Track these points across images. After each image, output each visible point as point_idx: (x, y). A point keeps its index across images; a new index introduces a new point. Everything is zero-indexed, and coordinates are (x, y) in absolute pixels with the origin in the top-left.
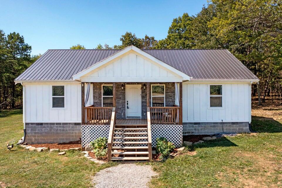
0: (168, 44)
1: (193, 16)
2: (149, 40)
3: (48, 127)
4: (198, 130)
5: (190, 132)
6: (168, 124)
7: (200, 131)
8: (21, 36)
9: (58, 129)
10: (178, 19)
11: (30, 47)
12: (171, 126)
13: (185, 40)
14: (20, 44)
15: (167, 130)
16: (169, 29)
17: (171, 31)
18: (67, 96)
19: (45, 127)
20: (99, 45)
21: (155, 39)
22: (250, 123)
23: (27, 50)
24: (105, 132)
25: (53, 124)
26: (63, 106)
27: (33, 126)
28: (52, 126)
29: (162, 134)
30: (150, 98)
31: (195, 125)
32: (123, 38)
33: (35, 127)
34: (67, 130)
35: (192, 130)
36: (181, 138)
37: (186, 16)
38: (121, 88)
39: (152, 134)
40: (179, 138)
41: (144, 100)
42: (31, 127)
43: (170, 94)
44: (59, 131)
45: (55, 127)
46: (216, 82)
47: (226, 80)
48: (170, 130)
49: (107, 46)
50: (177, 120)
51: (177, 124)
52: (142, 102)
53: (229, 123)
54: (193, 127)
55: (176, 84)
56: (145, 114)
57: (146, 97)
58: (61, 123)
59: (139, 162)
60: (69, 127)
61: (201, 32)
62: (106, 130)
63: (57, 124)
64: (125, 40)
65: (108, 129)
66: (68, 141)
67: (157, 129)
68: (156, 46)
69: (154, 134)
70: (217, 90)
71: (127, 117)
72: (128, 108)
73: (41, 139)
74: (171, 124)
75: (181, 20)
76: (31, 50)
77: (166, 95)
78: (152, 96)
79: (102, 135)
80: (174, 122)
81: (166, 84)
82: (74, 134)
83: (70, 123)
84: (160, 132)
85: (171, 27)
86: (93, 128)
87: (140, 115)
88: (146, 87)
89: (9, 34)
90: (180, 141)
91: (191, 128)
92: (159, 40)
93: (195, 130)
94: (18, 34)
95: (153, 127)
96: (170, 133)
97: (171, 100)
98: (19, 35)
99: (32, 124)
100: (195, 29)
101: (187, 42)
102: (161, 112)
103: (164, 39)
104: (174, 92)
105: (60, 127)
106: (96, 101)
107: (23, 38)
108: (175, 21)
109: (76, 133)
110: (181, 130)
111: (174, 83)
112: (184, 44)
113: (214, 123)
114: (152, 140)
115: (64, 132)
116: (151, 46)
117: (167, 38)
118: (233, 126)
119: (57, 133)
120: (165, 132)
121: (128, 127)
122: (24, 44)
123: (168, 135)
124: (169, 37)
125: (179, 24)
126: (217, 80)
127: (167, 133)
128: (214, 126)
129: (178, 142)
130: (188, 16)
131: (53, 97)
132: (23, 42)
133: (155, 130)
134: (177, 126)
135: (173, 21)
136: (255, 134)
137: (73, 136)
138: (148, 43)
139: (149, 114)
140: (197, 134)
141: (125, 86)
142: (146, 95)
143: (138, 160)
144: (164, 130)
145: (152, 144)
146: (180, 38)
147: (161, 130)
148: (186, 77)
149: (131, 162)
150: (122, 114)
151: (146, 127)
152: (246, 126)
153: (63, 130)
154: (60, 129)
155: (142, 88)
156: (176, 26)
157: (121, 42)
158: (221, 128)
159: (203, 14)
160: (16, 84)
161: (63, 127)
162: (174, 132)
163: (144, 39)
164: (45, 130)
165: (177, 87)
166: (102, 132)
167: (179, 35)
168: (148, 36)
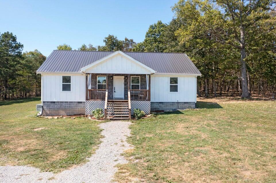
0: (145, 46)
1: (166, 24)
2: (129, 42)
3: (59, 104)
4: (162, 107)
5: (156, 109)
6: (141, 101)
7: (163, 108)
8: (14, 35)
9: (66, 106)
10: (154, 26)
11: (22, 46)
12: (143, 102)
13: (159, 44)
14: (13, 42)
15: (140, 104)
16: (146, 34)
17: (147, 35)
18: (73, 83)
19: (56, 104)
20: (83, 45)
21: (134, 41)
22: (196, 103)
23: (19, 48)
24: (101, 105)
25: (63, 102)
26: (70, 90)
27: (48, 103)
28: (62, 104)
29: (138, 107)
30: (130, 85)
31: (160, 104)
32: (106, 40)
33: (49, 104)
34: (72, 107)
35: (158, 107)
36: (149, 109)
37: (160, 23)
38: (110, 78)
39: (131, 105)
40: (148, 109)
41: (126, 87)
42: (47, 104)
43: (143, 83)
44: (67, 107)
45: (64, 104)
46: (174, 75)
47: (180, 74)
48: (142, 104)
49: (91, 46)
50: (147, 98)
51: (147, 100)
52: (125, 88)
53: (182, 103)
54: (158, 105)
55: (147, 76)
56: (126, 96)
57: (128, 85)
58: (68, 102)
59: (123, 120)
60: (74, 104)
61: (171, 38)
62: (103, 105)
63: (65, 102)
64: (108, 41)
65: (104, 104)
66: (73, 114)
67: (134, 103)
68: (135, 48)
69: (132, 107)
70: (174, 81)
71: (114, 98)
72: (115, 92)
73: (54, 113)
74: (143, 101)
75: (156, 27)
76: (22, 48)
77: (141, 84)
78: (131, 84)
79: (99, 107)
80: (145, 99)
81: (141, 76)
82: (77, 110)
83: (74, 102)
84: (136, 105)
85: (148, 32)
86: (93, 102)
87: (123, 97)
88: (128, 78)
89: (4, 33)
90: (149, 111)
91: (157, 106)
92: (138, 43)
93: (160, 107)
94: (11, 33)
95: (132, 102)
96: (142, 106)
97: (144, 87)
98: (12, 35)
99: (47, 102)
100: (166, 36)
101: (161, 45)
102: (137, 94)
103: (142, 42)
104: (146, 82)
105: (67, 104)
106: (93, 87)
107: (15, 37)
108: (152, 27)
109: (78, 109)
110: (149, 105)
111: (145, 75)
112: (158, 47)
113: (173, 103)
114: (131, 107)
115: (70, 108)
116: (130, 47)
117: (144, 41)
118: (185, 105)
119: (65, 109)
120: (139, 105)
121: (116, 102)
122: (17, 42)
123: (141, 107)
124: (146, 41)
125: (155, 30)
126: (174, 74)
127: (140, 106)
128: (173, 105)
129: (147, 112)
130: (162, 23)
131: (63, 84)
132: (16, 41)
133: (133, 104)
134: (147, 102)
135: (149, 27)
136: (197, 109)
137: (76, 111)
138: (127, 45)
139: (129, 93)
140: (161, 110)
141: (113, 77)
142: (128, 83)
143: (122, 119)
144: (139, 104)
145: (131, 110)
146: (155, 42)
147: (137, 104)
148: (153, 71)
149: (119, 120)
150: (111, 96)
151: (127, 102)
152: (193, 105)
153: (70, 107)
154: (67, 106)
155: (124, 78)
156: (152, 31)
157: (105, 43)
158: (177, 106)
159: (173, 25)
160: (37, 74)
161: (70, 105)
162: (145, 105)
163: (124, 41)
164: (57, 106)
165: (147, 77)
166: (99, 105)
167: (154, 39)
168: (127, 38)
